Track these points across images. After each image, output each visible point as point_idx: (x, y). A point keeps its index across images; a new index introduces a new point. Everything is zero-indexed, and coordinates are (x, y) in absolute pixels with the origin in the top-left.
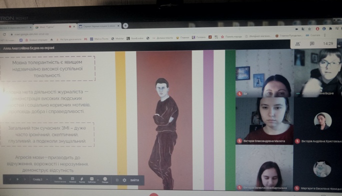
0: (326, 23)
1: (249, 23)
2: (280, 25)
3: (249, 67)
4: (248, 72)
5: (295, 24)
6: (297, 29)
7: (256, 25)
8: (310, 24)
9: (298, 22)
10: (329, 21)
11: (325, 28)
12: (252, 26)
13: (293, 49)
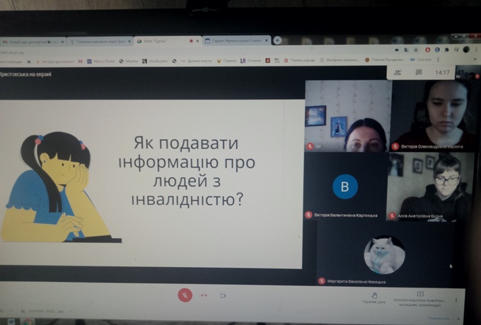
0: (440, 42)
1: (327, 40)
2: (373, 43)
3: (325, 107)
4: (324, 115)
5: (395, 42)
6: (397, 50)
7: (337, 43)
8: (417, 42)
9: (400, 39)
10: (445, 38)
11: (439, 49)
12: (331, 44)
13: (389, 81)
